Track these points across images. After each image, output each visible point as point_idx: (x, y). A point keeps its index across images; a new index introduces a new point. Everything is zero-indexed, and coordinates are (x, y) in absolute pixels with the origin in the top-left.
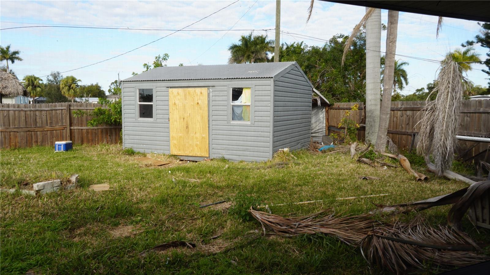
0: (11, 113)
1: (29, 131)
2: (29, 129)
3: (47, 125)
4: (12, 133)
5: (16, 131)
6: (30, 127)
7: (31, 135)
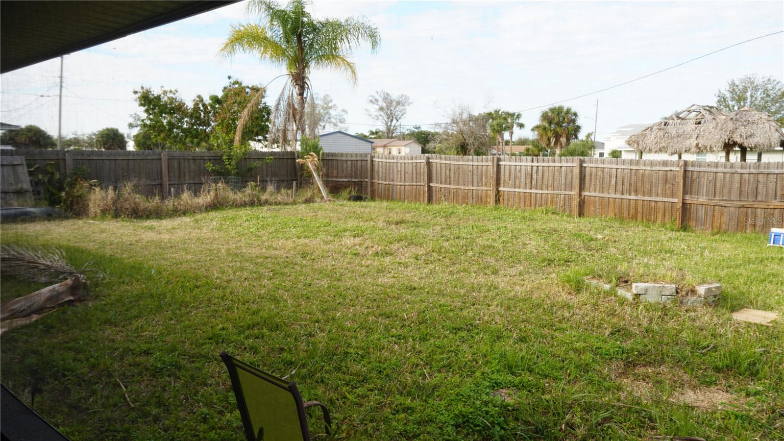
0: (720, 175)
1: (743, 207)
2: (744, 203)
3: (775, 199)
4: (717, 207)
5: (723, 204)
6: (746, 201)
7: (746, 213)
